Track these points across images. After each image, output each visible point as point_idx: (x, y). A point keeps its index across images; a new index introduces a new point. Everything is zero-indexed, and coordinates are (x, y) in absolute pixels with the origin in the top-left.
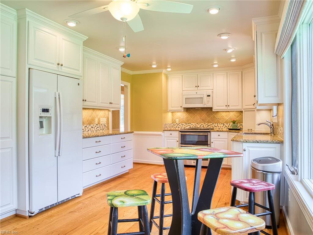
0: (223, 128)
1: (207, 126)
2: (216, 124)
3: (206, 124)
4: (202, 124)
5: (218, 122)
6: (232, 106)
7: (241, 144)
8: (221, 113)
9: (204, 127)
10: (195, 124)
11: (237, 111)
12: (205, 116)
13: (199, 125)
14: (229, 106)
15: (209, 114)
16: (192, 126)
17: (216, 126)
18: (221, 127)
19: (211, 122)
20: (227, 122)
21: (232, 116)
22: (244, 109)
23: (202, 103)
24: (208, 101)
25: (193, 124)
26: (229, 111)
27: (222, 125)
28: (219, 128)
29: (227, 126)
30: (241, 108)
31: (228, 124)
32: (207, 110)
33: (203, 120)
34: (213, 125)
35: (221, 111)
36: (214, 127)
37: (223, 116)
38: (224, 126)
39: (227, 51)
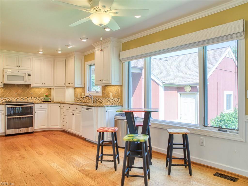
0: (36, 100)
1: (23, 99)
2: (30, 98)
3: (22, 98)
4: (18, 98)
5: (32, 96)
6: (46, 84)
7: (104, 108)
8: (35, 89)
9: (20, 100)
10: (11, 98)
11: (47, 88)
12: (20, 92)
13: (15, 99)
14: (44, 84)
15: (24, 90)
16: (8, 100)
17: (30, 99)
18: (34, 100)
19: (26, 97)
20: (39, 96)
21: (43, 91)
22: (55, 87)
23: (24, 81)
24: (29, 80)
25: (9, 98)
26: (40, 88)
27: (36, 98)
28: (33, 101)
29: (39, 99)
30: (53, 86)
31: (40, 97)
32: (23, 86)
33: (18, 95)
34: (28, 99)
35: (34, 88)
36: (28, 100)
37: (36, 92)
38: (37, 99)
39: (68, 47)
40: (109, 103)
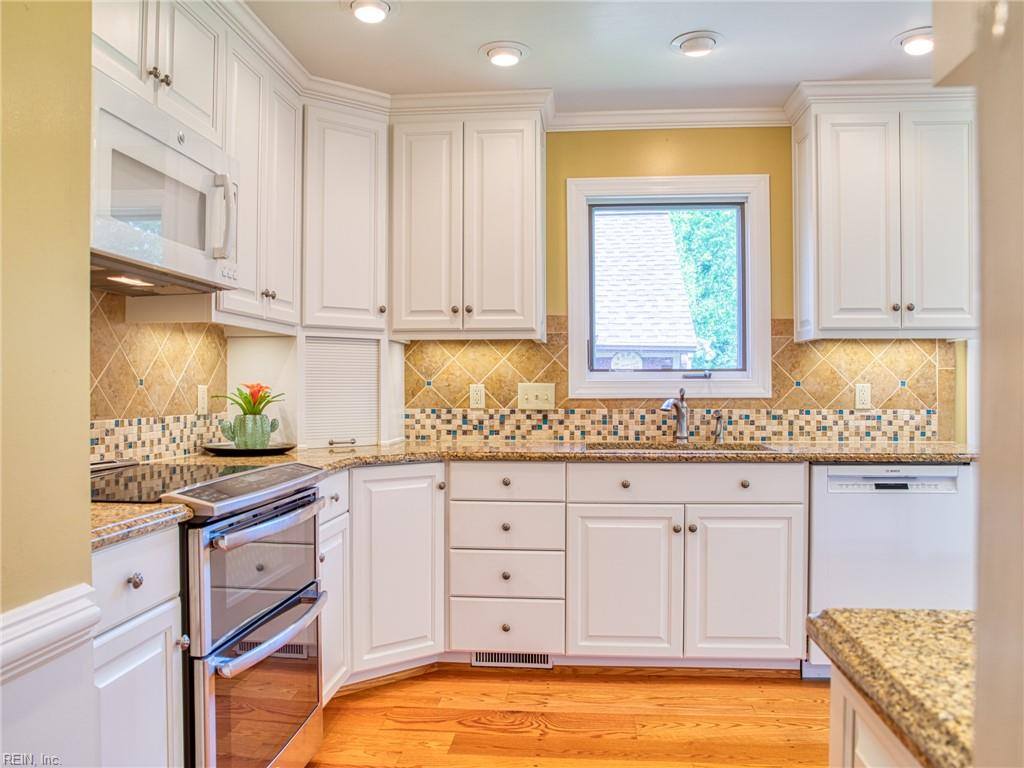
5: (140, 411)
14: (274, 296)
18: (152, 443)
20: (176, 407)
22: (308, 328)
28: (147, 450)
29: (176, 432)
30: (298, 321)
31: (182, 418)
34: (119, 436)
36: (122, 445)
37: (163, 364)
38: (167, 435)
40: (841, 439)
